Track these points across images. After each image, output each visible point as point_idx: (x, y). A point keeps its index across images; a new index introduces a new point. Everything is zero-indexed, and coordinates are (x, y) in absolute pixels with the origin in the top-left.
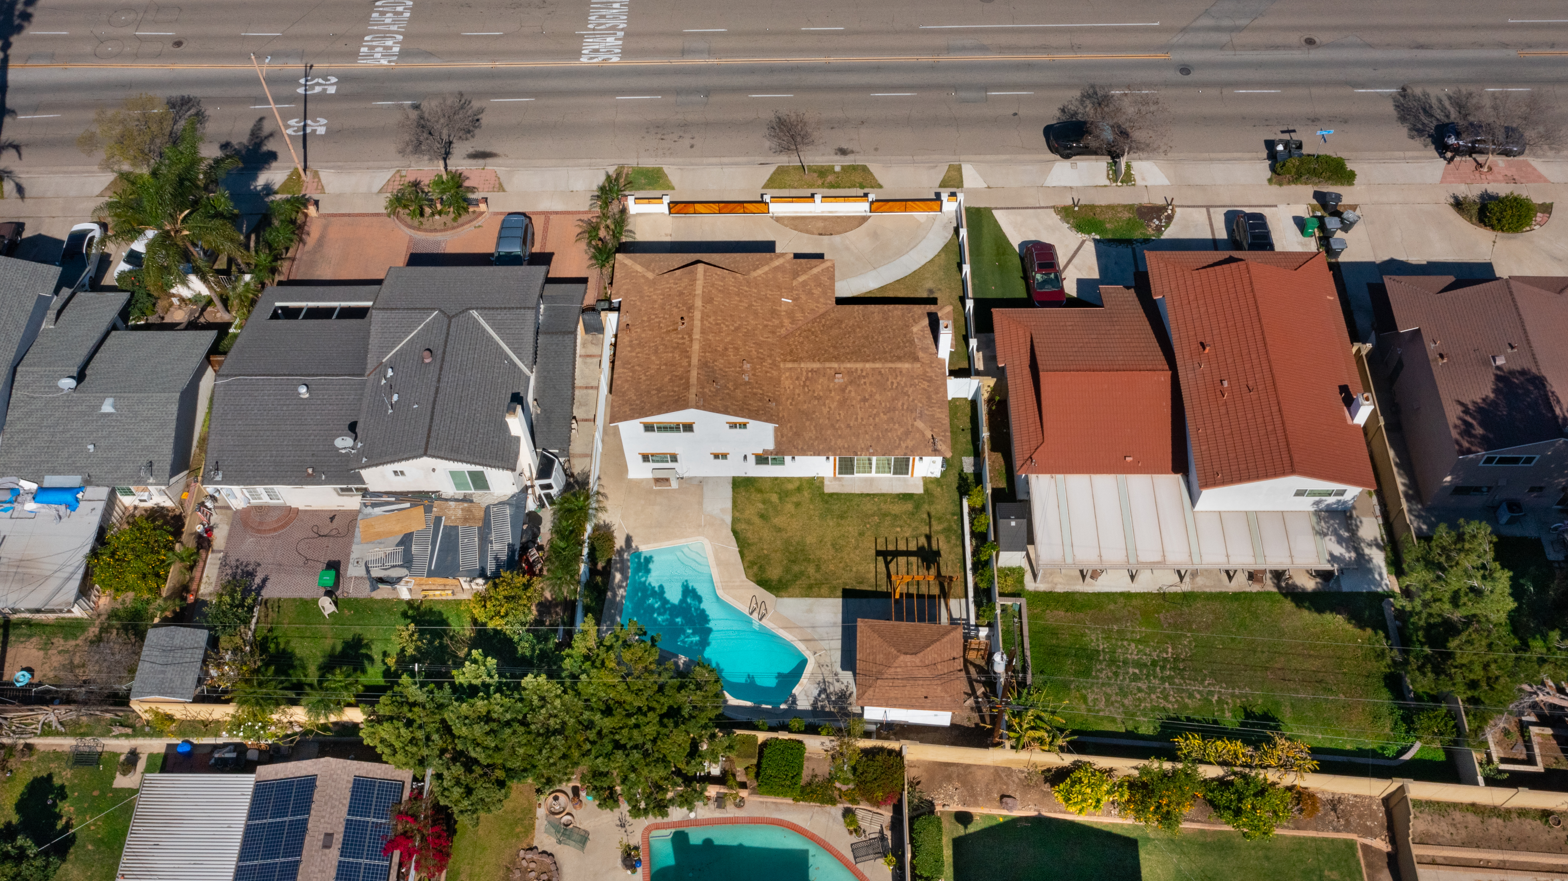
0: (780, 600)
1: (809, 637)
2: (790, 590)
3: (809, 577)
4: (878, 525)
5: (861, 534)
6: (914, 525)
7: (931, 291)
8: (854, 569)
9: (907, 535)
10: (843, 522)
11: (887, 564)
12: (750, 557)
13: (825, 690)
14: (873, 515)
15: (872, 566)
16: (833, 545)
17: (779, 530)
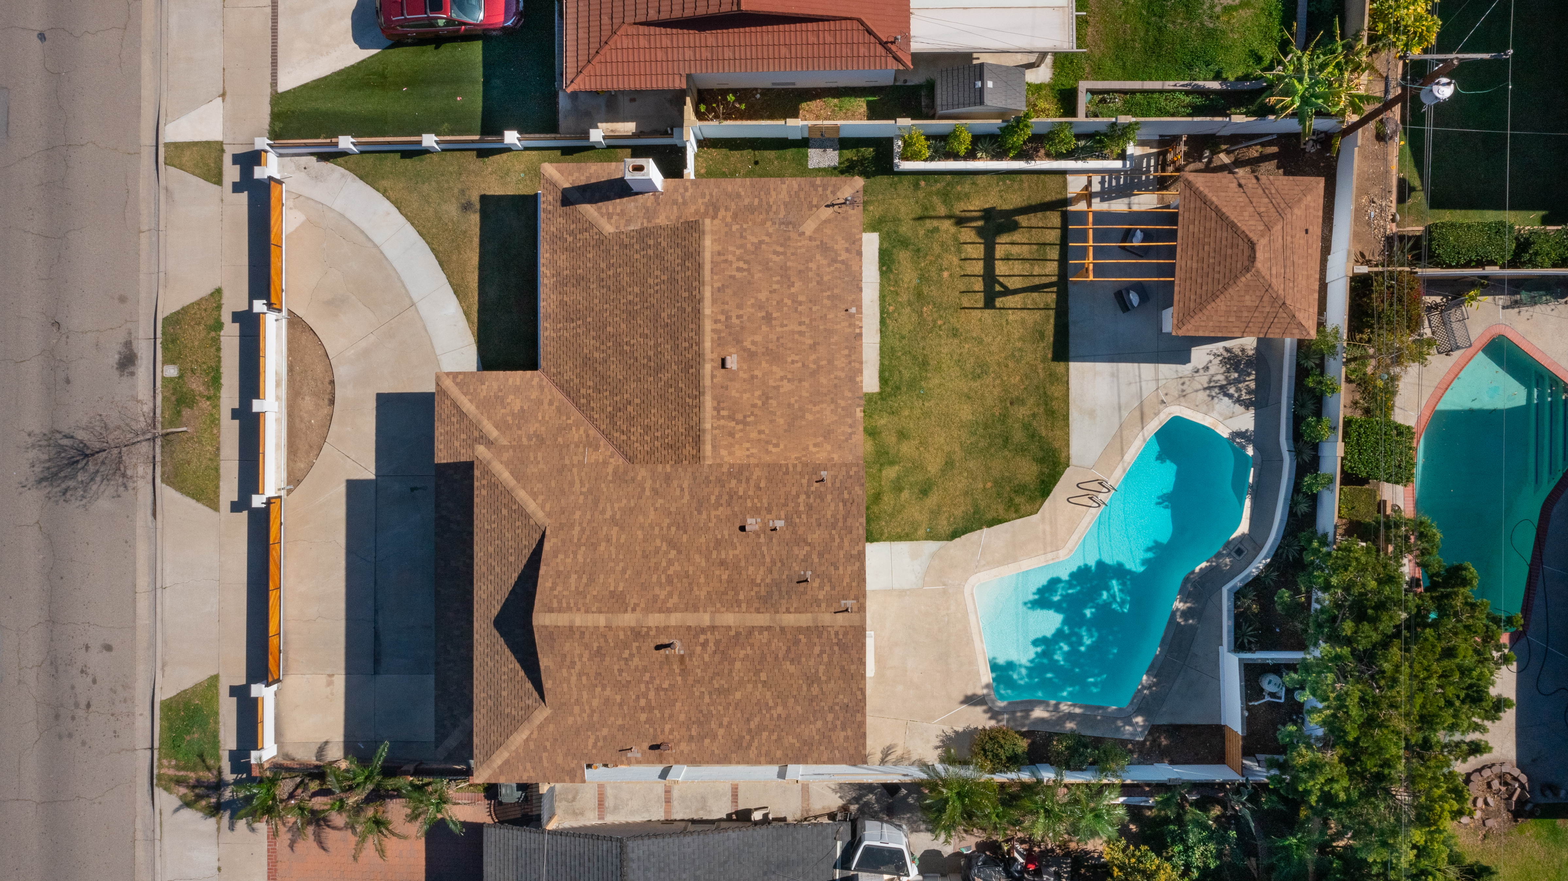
0: (1073, 461)
1: (1137, 414)
2: (1056, 445)
3: (1034, 415)
4: (939, 307)
5: (955, 333)
6: (937, 249)
7: (466, 207)
8: (1019, 344)
9: (955, 260)
10: (933, 363)
11: (1007, 292)
12: (1000, 509)
13: (1222, 387)
14: (920, 314)
15: (1012, 316)
16: (977, 377)
17: (949, 464)
